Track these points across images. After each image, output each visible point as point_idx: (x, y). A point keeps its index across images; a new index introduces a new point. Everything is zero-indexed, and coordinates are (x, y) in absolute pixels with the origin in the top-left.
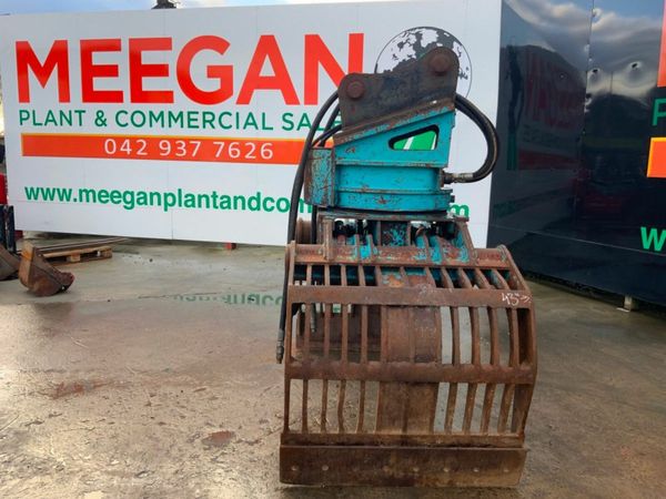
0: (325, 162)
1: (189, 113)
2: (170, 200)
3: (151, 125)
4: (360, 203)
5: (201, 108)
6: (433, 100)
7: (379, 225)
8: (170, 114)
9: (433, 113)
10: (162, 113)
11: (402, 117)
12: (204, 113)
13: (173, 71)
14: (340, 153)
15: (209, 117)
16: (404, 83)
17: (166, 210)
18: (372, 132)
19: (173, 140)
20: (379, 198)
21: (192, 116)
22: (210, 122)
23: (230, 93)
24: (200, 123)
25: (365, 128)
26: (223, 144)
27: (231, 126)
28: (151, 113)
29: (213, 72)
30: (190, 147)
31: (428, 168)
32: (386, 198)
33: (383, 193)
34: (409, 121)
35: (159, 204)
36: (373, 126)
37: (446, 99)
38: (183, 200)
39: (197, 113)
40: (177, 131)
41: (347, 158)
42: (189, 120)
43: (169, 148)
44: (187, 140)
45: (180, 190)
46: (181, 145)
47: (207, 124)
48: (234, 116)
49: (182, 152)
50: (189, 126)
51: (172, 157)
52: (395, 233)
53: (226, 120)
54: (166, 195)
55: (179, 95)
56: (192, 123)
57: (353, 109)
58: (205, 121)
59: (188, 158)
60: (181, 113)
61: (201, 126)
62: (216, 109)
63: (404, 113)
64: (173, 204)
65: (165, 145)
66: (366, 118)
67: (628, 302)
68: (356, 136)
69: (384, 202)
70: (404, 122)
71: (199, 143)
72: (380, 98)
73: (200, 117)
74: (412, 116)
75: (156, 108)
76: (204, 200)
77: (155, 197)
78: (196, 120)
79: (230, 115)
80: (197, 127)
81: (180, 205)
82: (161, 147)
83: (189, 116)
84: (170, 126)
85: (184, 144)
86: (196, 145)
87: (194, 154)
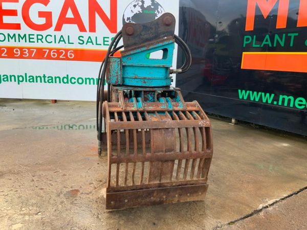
0: (116, 64)
1: (29, 35)
2: (21, 79)
3: (9, 41)
4: (134, 83)
5: (36, 32)
6: (164, 37)
7: (143, 93)
8: (19, 35)
9: (166, 43)
10: (14, 35)
11: (152, 44)
12: (37, 35)
13: (20, 13)
14: (124, 60)
15: (40, 37)
16: (151, 28)
17: (19, 84)
18: (139, 50)
19: (21, 49)
20: (143, 80)
21: (31, 37)
22: (41, 39)
23: (51, 26)
24: (35, 40)
25: (135, 49)
26: (48, 51)
27: (52, 42)
28: (9, 35)
29: (41, 14)
30: (30, 52)
31: (164, 67)
32: (146, 81)
33: (145, 78)
34: (155, 46)
35: (15, 81)
36: (139, 48)
37: (170, 37)
38: (28, 79)
39: (34, 35)
40: (23, 44)
41: (127, 62)
42: (30, 38)
43: (19, 53)
44: (29, 49)
45: (26, 74)
46: (25, 51)
47: (39, 41)
48: (53, 36)
49: (26, 54)
50: (30, 42)
51: (21, 57)
52: (150, 96)
53: (49, 39)
54: (18, 77)
56: (31, 40)
57: (129, 39)
58: (38, 39)
59: (30, 57)
60: (25, 35)
61: (36, 41)
62: (44, 33)
63: (152, 42)
64: (22, 81)
65: (17, 51)
66: (135, 44)
67: (233, 121)
68: (132, 52)
69: (145, 82)
70: (153, 47)
71: (35, 50)
72: (141, 35)
73: (35, 37)
74: (156, 44)
75: (12, 32)
76: (39, 79)
77: (13, 78)
78: (33, 38)
79: (51, 36)
80: (34, 42)
81: (26, 81)
82: (15, 52)
83: (29, 36)
84: (19, 41)
85: (27, 51)
86: (34, 51)
87: (33, 56)
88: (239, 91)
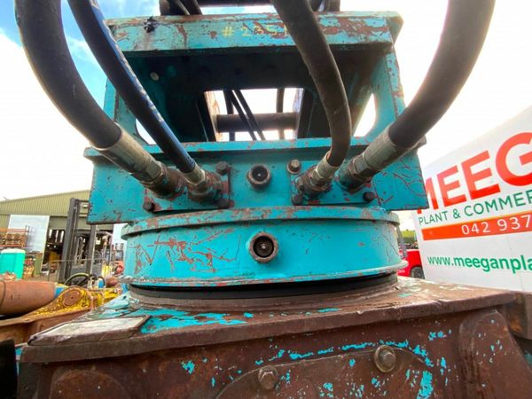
1: (515, 195)
2: (516, 264)
5: (523, 189)
8: (500, 200)
10: (494, 202)
12: (527, 192)
19: (507, 218)
21: (518, 197)
24: (526, 200)
28: (487, 203)
30: (523, 221)
35: (508, 268)
38: (527, 264)
39: (521, 193)
40: (508, 211)
42: (516, 200)
43: (505, 224)
44: (518, 216)
45: (522, 257)
46: (514, 220)
49: (516, 226)
50: (518, 205)
51: (509, 231)
54: (512, 261)
55: (504, 186)
56: (519, 202)
58: (529, 198)
59: (523, 229)
60: (508, 198)
61: (527, 202)
64: (519, 268)
65: (502, 223)
71: (529, 216)
73: (524, 196)
75: (489, 198)
77: (504, 263)
78: (522, 199)
80: (524, 204)
81: (525, 269)
82: (499, 224)
84: (502, 208)
85: (516, 220)
86: (527, 218)
87: (527, 226)
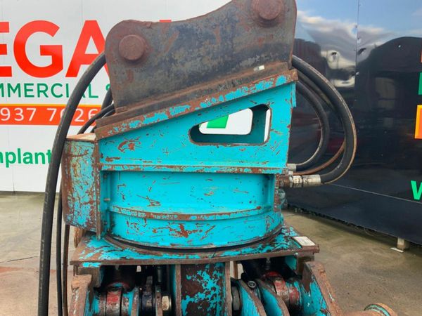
0: (89, 162)
1: (25, 85)
2: (11, 158)
4: (145, 234)
5: (36, 80)
6: (256, 64)
7: (177, 273)
8: (9, 85)
9: (262, 85)
10: (2, 85)
11: (210, 92)
12: (39, 85)
13: (10, 49)
14: (111, 150)
15: (42, 88)
16: (211, 37)
17: (8, 166)
18: (161, 116)
19: (12, 108)
20: (176, 226)
21: (28, 87)
22: (44, 92)
23: (61, 68)
24: (35, 93)
25: (150, 110)
26: (55, 110)
27: (62, 95)
29: (45, 51)
30: (27, 114)
31: (255, 173)
32: (189, 227)
33: (183, 218)
34: (221, 99)
35: (2, 161)
36: (163, 106)
37: (278, 64)
38: (22, 157)
39: (32, 84)
40: (15, 99)
41: (122, 159)
42: (26, 90)
43: (9, 114)
44: (24, 108)
45: (19, 150)
46: (19, 111)
47: (41, 94)
48: (64, 87)
49: (20, 117)
50: (26, 96)
51: (12, 122)
52: (206, 277)
53: (57, 90)
54: (7, 154)
55: (16, 69)
56: (28, 93)
57: (130, 79)
58: (39, 91)
59: (26, 122)
60: (19, 85)
61: (36, 95)
62: (49, 81)
63: (213, 85)
64: (13, 162)
65: (5, 112)
66: (153, 93)
67: (401, 243)
68: (134, 124)
69: (184, 233)
70: (214, 101)
71: (35, 110)
72: (172, 61)
73: (35, 88)
74: (226, 90)
76: (40, 157)
78: (32, 90)
79: (61, 85)
80: (33, 96)
81: (20, 162)
82: (2, 114)
83: (25, 88)
84: (9, 96)
85: (22, 111)
86: (32, 111)
87: (30, 119)
88: (414, 184)
